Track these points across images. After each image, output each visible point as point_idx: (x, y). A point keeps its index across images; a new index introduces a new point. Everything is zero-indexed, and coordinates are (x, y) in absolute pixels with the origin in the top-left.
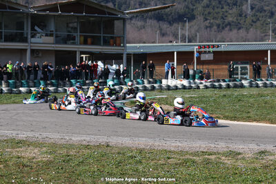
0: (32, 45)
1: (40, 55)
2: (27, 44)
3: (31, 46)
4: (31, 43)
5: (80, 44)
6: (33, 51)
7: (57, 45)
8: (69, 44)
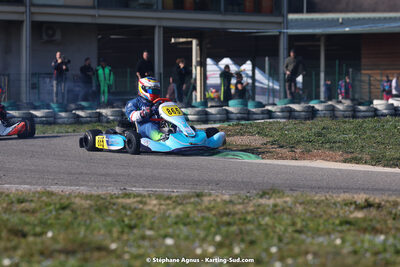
0: (34, 10)
1: (58, 37)
2: (21, 9)
3: (32, 14)
4: (33, 5)
5: (164, 8)
6: (37, 27)
7: (103, 12)
8: (134, 9)
